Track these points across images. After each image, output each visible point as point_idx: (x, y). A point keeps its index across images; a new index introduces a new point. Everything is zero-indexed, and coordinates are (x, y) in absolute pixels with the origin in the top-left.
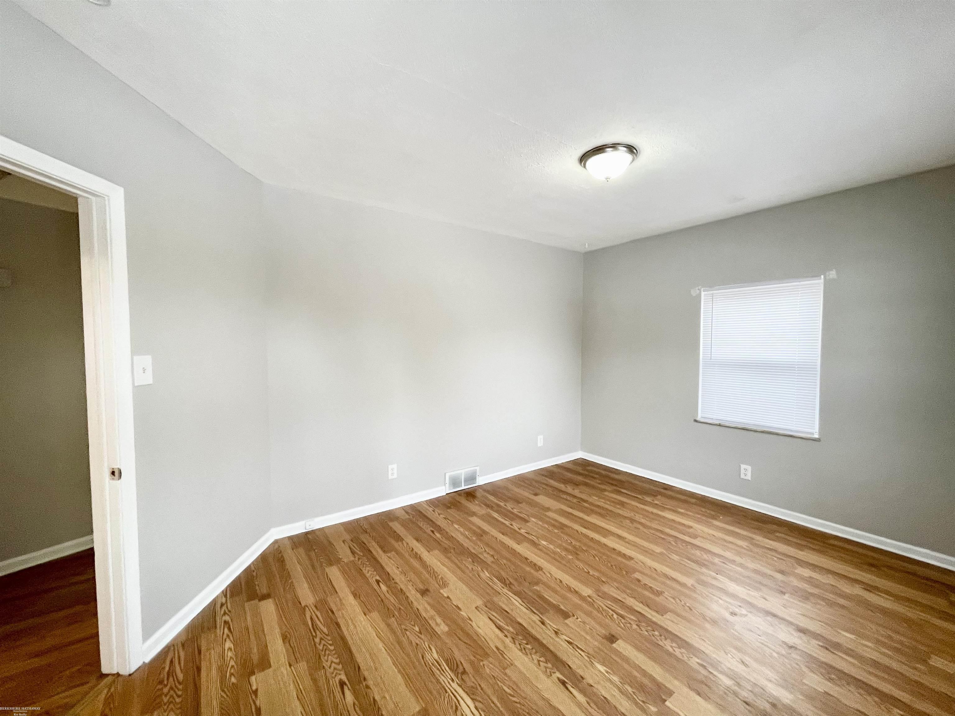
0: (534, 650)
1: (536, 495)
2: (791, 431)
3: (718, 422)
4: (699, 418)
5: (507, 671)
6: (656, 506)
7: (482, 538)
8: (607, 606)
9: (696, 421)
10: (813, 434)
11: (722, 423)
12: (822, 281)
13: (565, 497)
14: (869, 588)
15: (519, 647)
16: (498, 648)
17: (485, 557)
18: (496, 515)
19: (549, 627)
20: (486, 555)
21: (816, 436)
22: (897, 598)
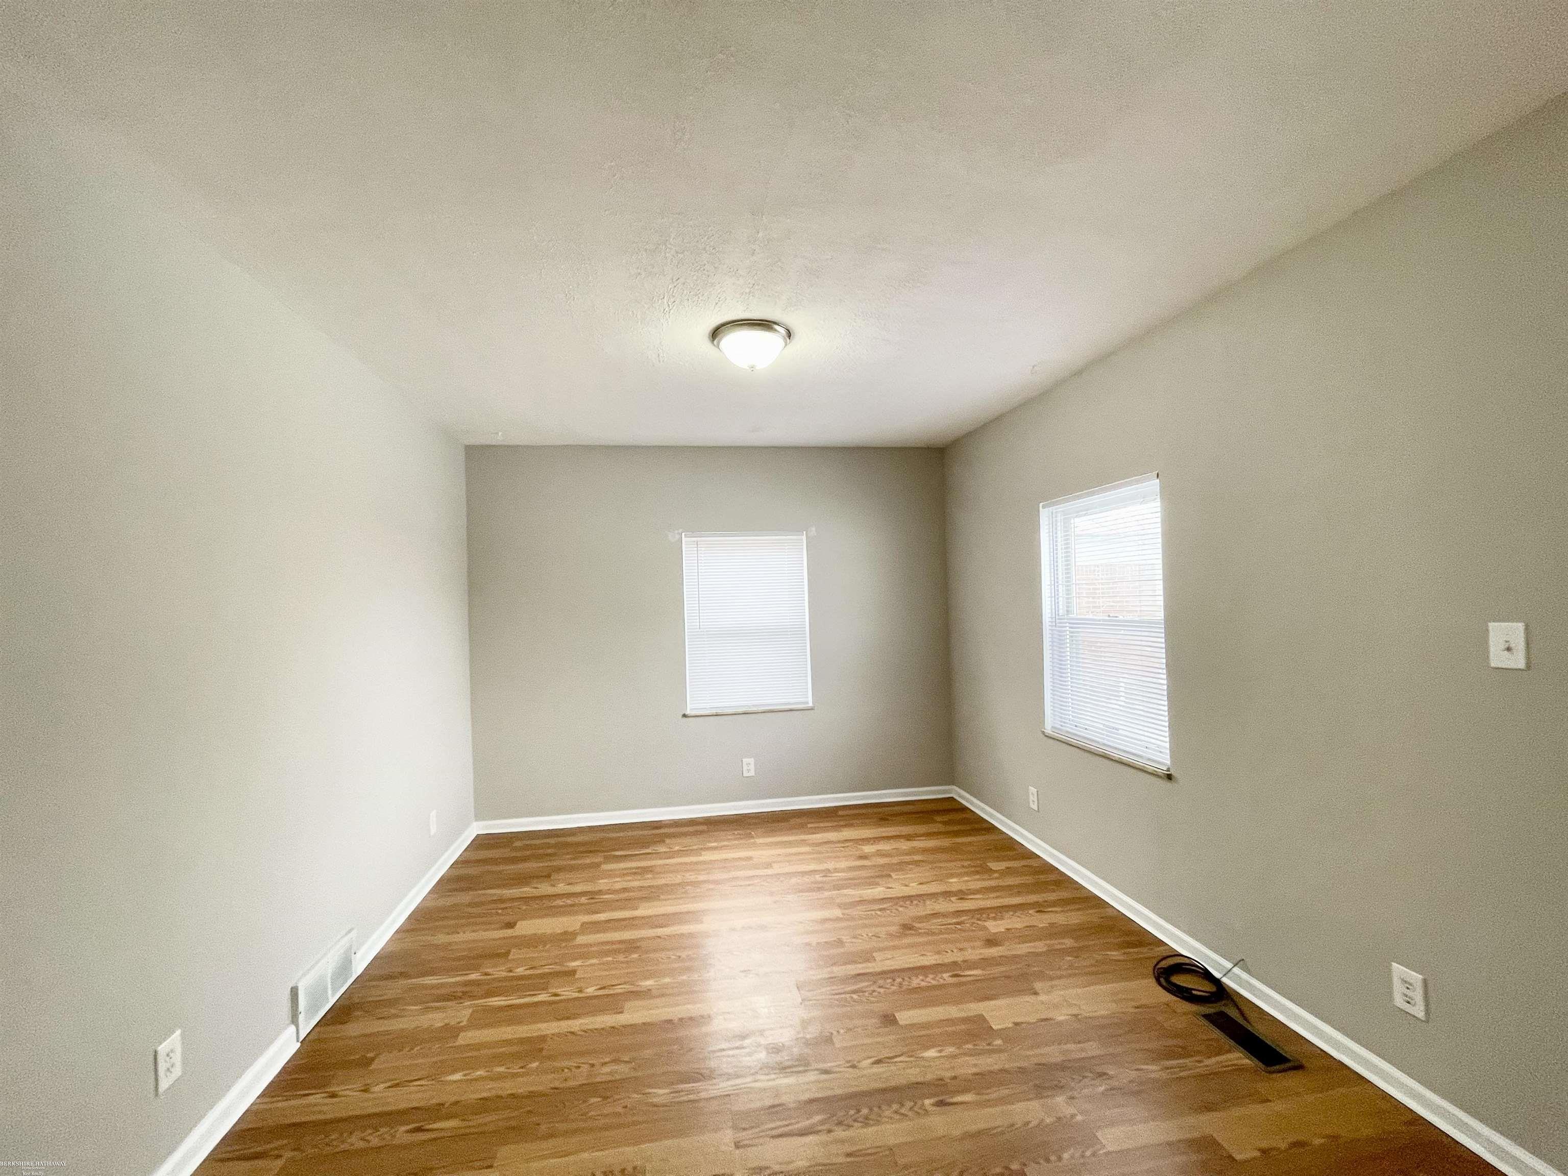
0: (876, 1109)
1: (510, 925)
2: (789, 704)
3: (714, 712)
4: (688, 712)
5: (902, 1161)
6: (680, 853)
7: (544, 1053)
8: (836, 994)
9: (684, 716)
10: (807, 703)
11: (719, 711)
12: (804, 537)
13: (559, 902)
14: (908, 838)
15: (860, 1124)
16: (849, 1155)
17: (611, 1073)
18: (496, 1001)
19: (837, 1069)
20: (606, 1069)
21: (811, 704)
22: (929, 835)
